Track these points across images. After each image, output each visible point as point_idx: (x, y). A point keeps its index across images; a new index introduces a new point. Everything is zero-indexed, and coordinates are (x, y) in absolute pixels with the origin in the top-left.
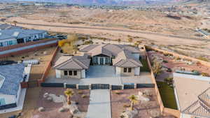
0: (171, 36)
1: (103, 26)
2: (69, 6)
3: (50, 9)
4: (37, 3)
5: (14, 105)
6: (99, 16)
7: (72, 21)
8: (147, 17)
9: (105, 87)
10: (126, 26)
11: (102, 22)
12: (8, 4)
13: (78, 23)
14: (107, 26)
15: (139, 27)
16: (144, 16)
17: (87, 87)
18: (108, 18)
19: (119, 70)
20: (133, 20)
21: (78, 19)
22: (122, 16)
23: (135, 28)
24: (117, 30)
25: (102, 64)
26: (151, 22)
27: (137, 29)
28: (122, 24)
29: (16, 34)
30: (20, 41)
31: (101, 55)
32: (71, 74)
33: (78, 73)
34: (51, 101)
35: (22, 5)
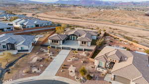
0: (143, 30)
1: (94, 20)
2: (75, 6)
3: (62, 8)
4: (55, 4)
5: (27, 51)
6: (93, 13)
7: (74, 17)
8: (129, 15)
9: (68, 49)
10: (111, 21)
11: (94, 17)
12: (38, 5)
13: (78, 18)
14: (97, 20)
15: (120, 22)
16: (126, 14)
17: (60, 48)
18: (99, 15)
19: (79, 42)
20: (117, 17)
21: (79, 15)
22: (110, 14)
23: (117, 22)
24: (103, 24)
25: (74, 40)
26: (131, 19)
27: (118, 23)
28: (108, 19)
29: (35, 22)
30: (37, 26)
31: (73, 35)
32: (55, 42)
33: (59, 42)
34: (43, 51)
35: (46, 5)
